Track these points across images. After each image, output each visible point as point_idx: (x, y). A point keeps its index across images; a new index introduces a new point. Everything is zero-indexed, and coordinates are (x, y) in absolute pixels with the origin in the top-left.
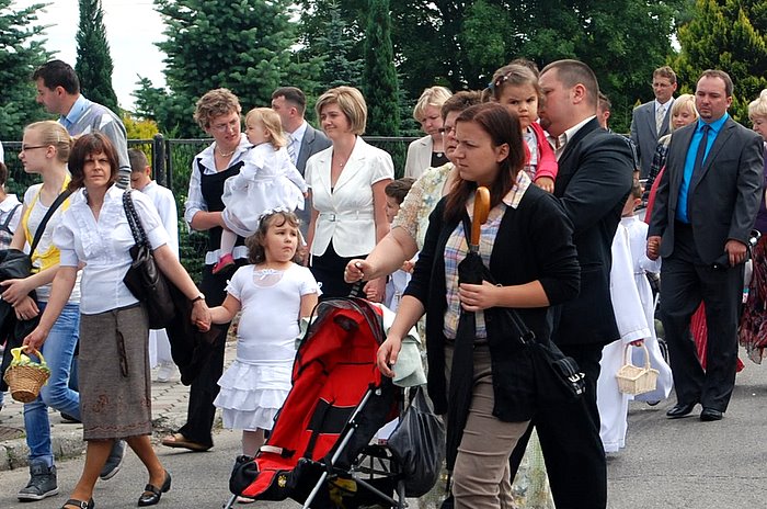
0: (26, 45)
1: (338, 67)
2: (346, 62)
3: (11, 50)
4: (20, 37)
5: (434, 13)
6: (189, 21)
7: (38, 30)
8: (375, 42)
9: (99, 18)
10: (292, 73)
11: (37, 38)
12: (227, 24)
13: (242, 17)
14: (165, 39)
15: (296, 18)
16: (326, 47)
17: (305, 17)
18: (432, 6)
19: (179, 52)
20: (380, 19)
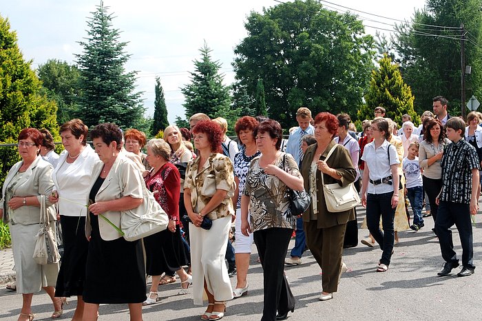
0: (136, 106)
1: (247, 111)
2: (249, 110)
3: (131, 108)
4: (134, 103)
5: (280, 92)
6: (194, 96)
7: (141, 101)
8: (260, 103)
9: (163, 96)
10: (230, 114)
11: (140, 104)
12: (208, 97)
13: (212, 95)
14: (186, 103)
15: (231, 95)
16: (242, 105)
17: (235, 94)
18: (279, 89)
19: (190, 107)
20: (261, 95)
